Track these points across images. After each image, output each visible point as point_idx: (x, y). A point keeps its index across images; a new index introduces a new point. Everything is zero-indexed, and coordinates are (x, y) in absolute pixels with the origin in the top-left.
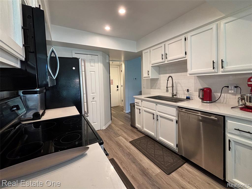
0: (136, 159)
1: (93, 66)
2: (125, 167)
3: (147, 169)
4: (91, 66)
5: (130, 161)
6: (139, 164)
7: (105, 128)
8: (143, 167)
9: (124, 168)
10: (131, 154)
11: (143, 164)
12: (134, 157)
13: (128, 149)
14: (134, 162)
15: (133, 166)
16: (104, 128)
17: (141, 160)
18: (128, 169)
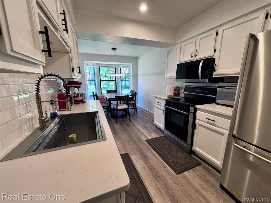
0: (149, 170)
3: (141, 159)
5: (156, 168)
6: (146, 164)
8: (144, 161)
9: (162, 162)
10: (155, 177)
11: (143, 164)
12: (152, 172)
14: (152, 166)
15: (153, 163)
17: (144, 167)
18: (158, 161)
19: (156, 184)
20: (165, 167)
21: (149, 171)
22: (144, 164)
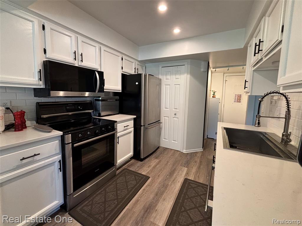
0: (163, 194)
1: (178, 79)
2: (145, 190)
3: (156, 210)
4: (176, 79)
5: (156, 191)
6: (158, 201)
7: (186, 152)
8: (156, 205)
12: (163, 192)
13: (172, 182)
14: (156, 195)
15: (152, 196)
16: (184, 151)
17: (164, 200)
18: (144, 193)
19: (171, 185)
20: (148, 185)
21: (165, 194)
22: (161, 202)
